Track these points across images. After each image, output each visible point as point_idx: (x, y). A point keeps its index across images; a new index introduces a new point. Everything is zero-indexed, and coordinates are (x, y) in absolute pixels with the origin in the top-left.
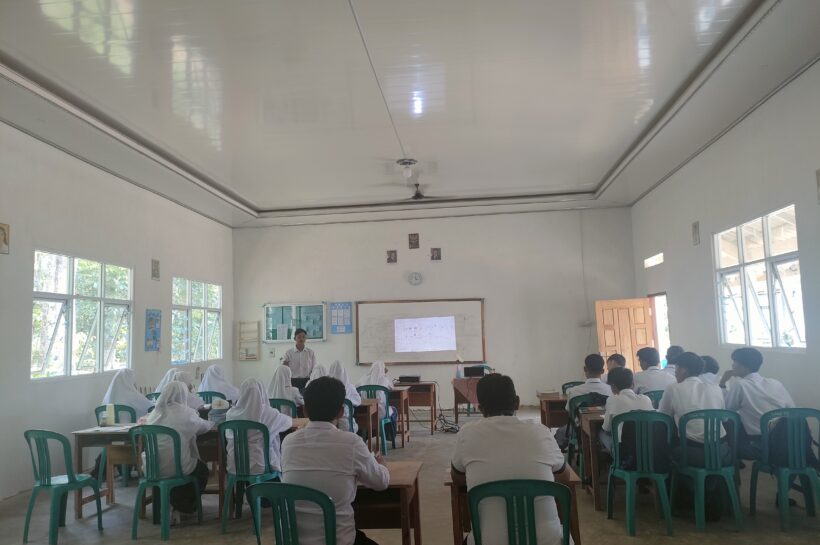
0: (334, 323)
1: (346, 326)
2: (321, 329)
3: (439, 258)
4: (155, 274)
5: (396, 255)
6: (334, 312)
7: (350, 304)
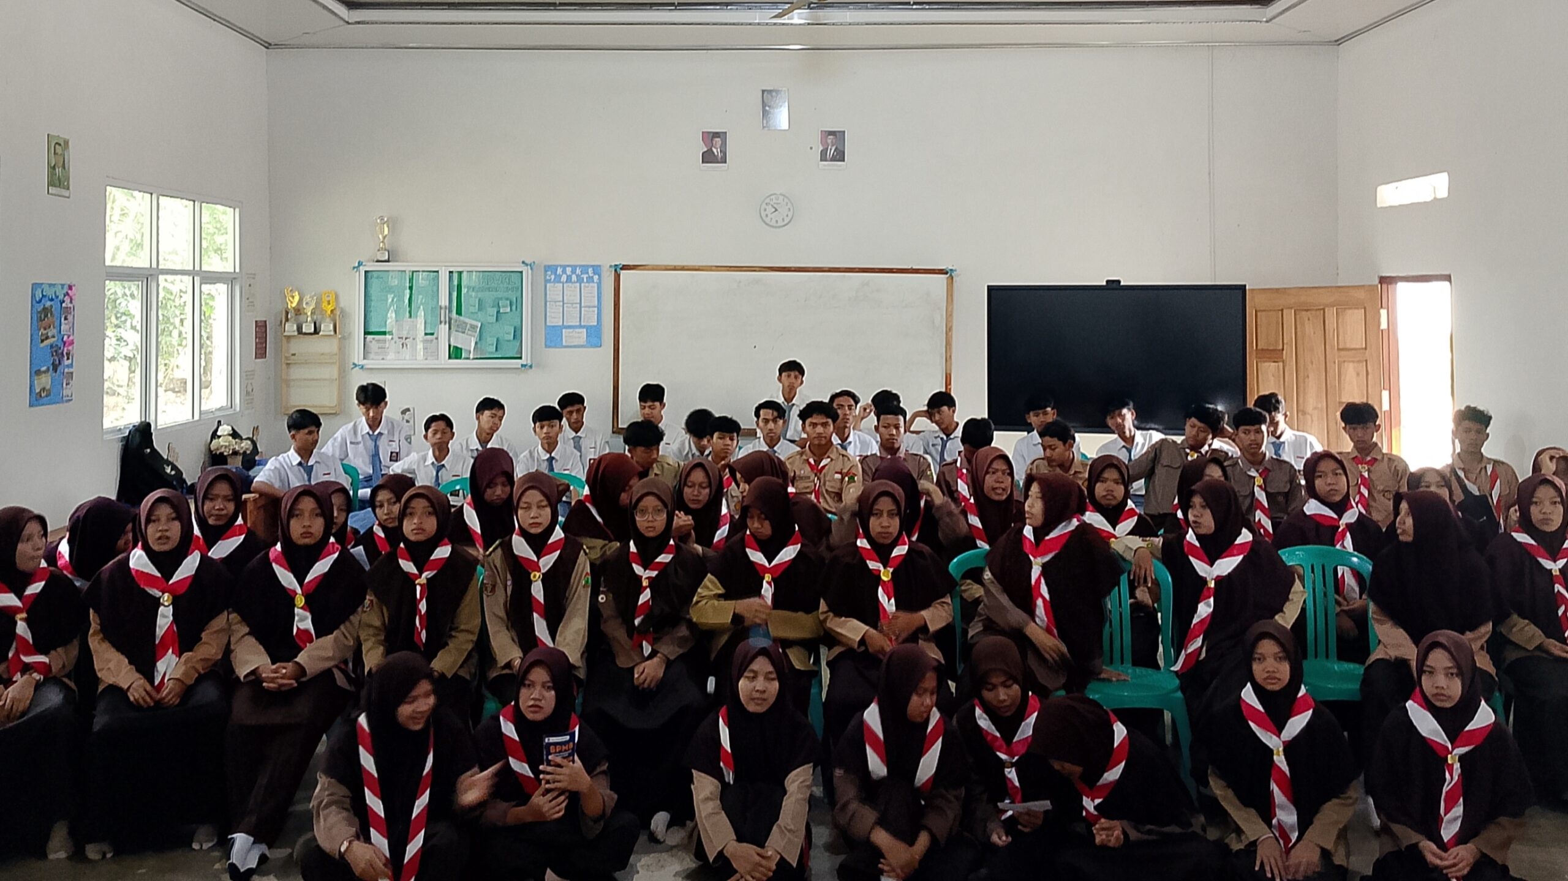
0: (554, 320)
1: (588, 328)
2: (517, 334)
3: (840, 156)
4: (58, 178)
5: (724, 143)
6: (554, 291)
7: (597, 269)
